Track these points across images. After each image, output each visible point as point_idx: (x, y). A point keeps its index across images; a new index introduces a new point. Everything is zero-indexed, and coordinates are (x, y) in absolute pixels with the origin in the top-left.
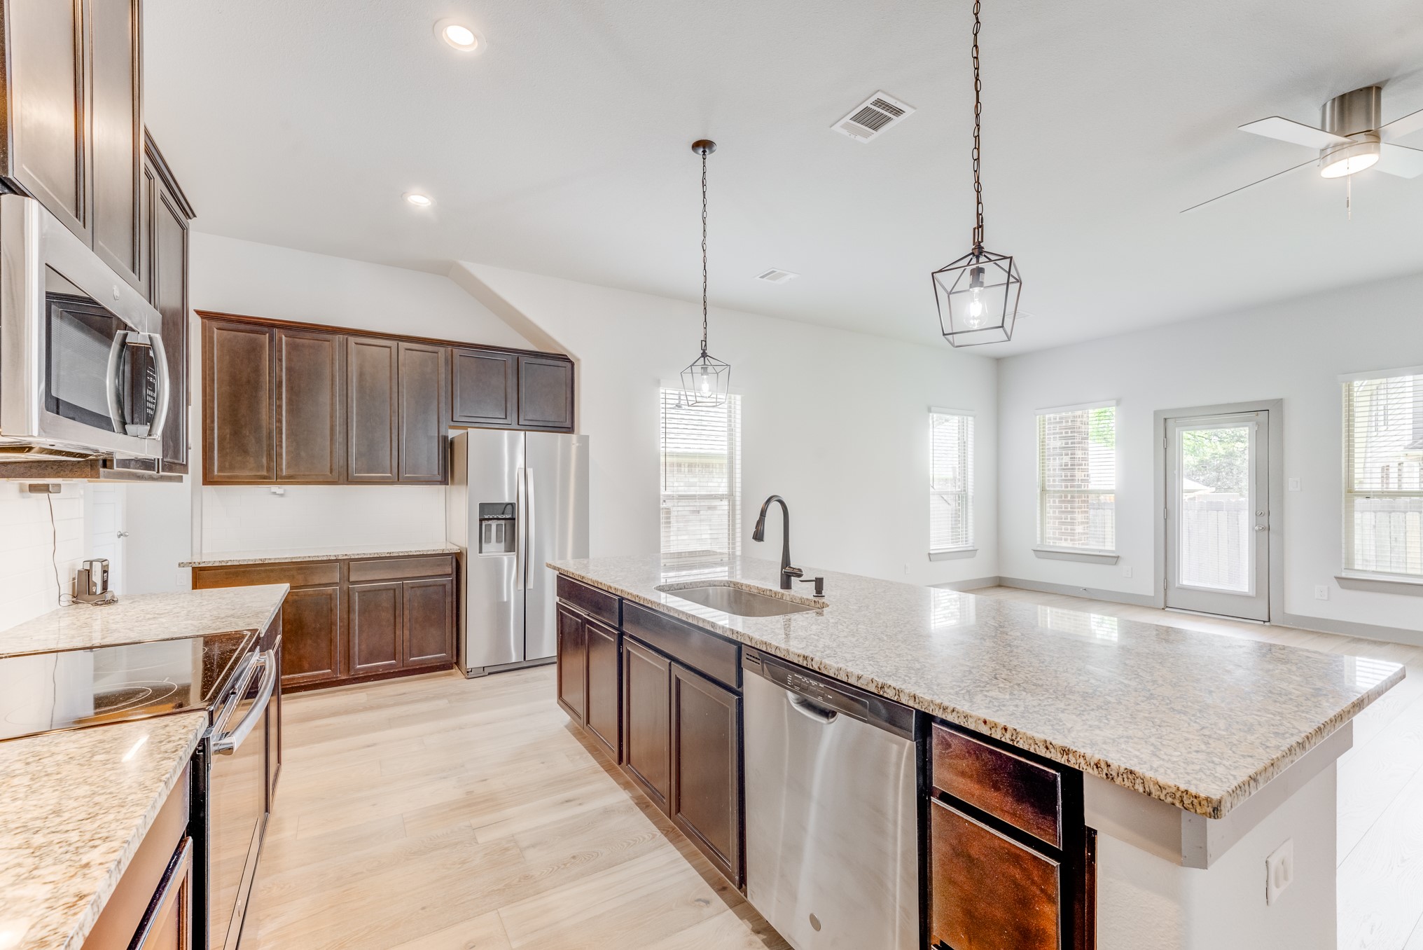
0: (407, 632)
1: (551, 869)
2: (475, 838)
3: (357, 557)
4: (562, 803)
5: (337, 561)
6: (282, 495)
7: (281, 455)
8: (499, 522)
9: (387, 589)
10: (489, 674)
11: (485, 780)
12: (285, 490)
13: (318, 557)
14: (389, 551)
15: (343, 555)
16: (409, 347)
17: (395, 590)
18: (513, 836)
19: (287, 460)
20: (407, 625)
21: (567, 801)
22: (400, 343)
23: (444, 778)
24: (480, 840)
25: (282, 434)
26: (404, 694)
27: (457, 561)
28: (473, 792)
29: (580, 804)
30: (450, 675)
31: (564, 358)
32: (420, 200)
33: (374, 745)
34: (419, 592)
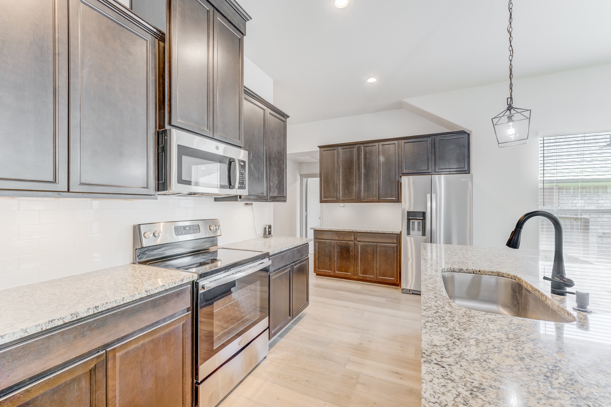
0: (378, 265)
1: (360, 401)
2: (346, 365)
3: (359, 231)
4: (393, 372)
5: (353, 232)
6: (344, 207)
7: (340, 192)
8: (419, 221)
9: (370, 246)
10: (413, 294)
11: (371, 342)
12: (344, 205)
13: (346, 230)
14: (371, 230)
15: (354, 230)
16: (383, 144)
17: (373, 247)
18: (359, 374)
19: (342, 194)
20: (378, 262)
21: (396, 373)
22: (379, 143)
23: (358, 332)
24: (347, 367)
25: (340, 184)
26: (374, 291)
27: (398, 237)
28: (362, 344)
29: (401, 378)
30: (397, 289)
31: (463, 132)
32: (372, 80)
33: (347, 307)
34: (383, 249)
